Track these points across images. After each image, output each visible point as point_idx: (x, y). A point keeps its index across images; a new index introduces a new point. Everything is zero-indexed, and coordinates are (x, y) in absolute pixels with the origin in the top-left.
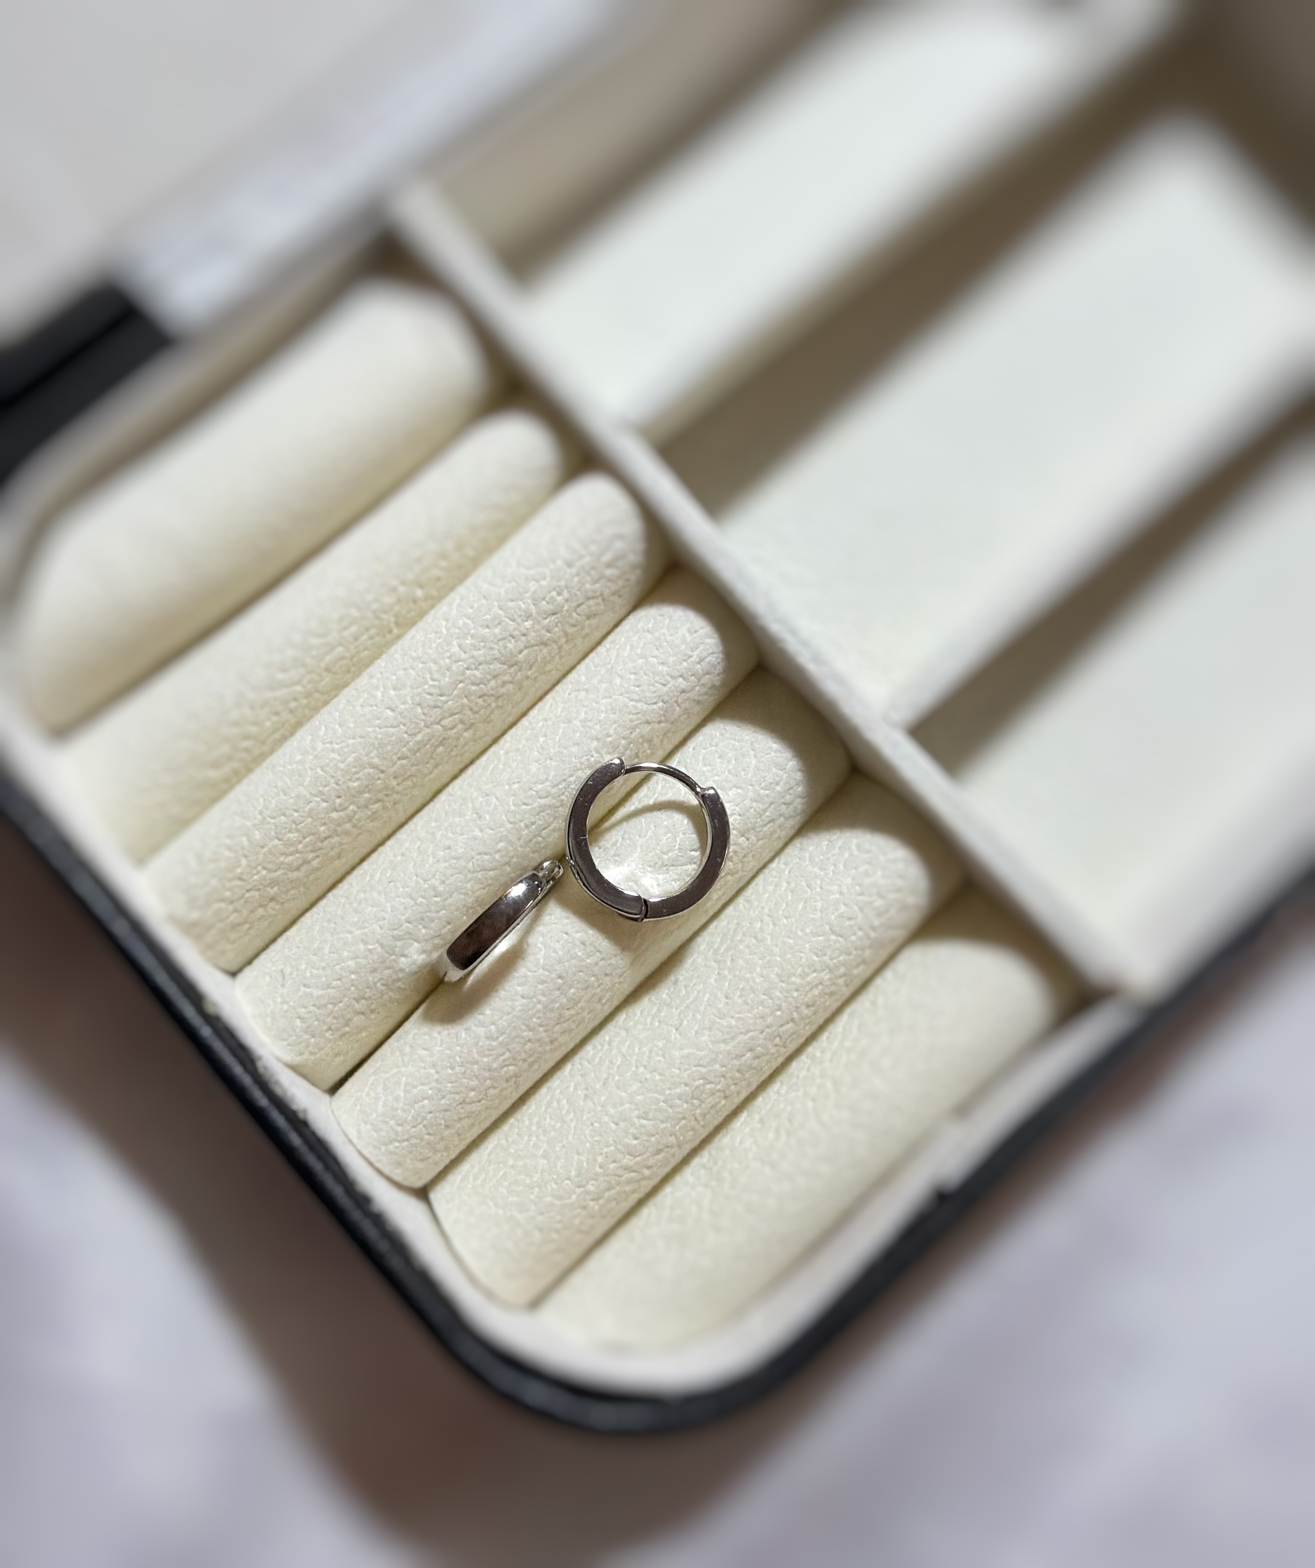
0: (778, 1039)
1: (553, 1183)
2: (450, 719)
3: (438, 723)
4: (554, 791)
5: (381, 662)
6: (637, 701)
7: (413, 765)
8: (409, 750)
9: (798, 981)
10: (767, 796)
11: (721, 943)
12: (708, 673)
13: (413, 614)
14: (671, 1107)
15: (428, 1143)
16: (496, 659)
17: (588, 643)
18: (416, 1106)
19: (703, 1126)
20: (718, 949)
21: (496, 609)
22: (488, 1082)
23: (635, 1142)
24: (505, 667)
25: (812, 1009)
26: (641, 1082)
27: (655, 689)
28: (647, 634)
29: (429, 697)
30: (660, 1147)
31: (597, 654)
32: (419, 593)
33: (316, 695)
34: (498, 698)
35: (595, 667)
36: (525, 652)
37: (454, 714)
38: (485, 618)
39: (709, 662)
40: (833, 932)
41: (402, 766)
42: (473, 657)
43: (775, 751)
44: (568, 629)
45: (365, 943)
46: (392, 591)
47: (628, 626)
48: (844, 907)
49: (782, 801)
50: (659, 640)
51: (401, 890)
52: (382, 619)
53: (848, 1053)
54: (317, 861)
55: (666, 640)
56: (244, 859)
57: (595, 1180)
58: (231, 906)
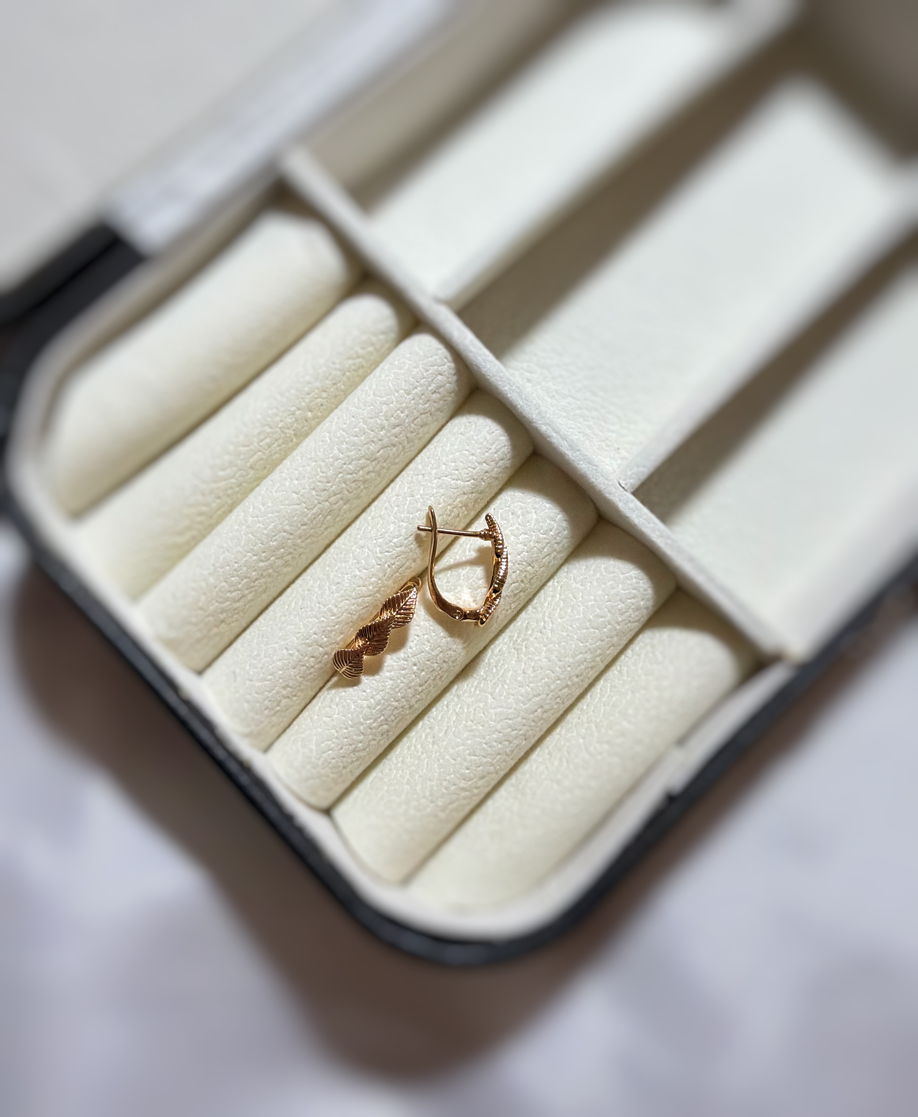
0: (559, 699)
1: (414, 800)
2: (334, 498)
3: (327, 501)
4: (406, 542)
5: (287, 462)
6: (456, 480)
7: (311, 529)
8: (308, 519)
9: (571, 660)
10: (545, 539)
11: (518, 637)
13: (306, 428)
14: (490, 747)
15: (332, 779)
16: (362, 457)
17: (421, 443)
18: (324, 754)
19: (512, 759)
20: (516, 640)
21: (361, 424)
22: (370, 736)
23: (467, 771)
24: (369, 462)
25: (579, 677)
26: (469, 731)
27: (468, 471)
28: (460, 435)
29: (319, 483)
30: (484, 774)
31: (428, 449)
32: (310, 414)
33: (244, 484)
34: (364, 482)
35: (428, 458)
36: (382, 451)
37: (338, 494)
38: (355, 430)
39: (503, 452)
40: (591, 626)
41: (304, 530)
42: (348, 456)
43: (548, 509)
44: (408, 435)
45: (287, 649)
46: (291, 415)
47: (448, 430)
48: (598, 610)
49: (554, 541)
50: (468, 439)
51: (309, 613)
52: (286, 433)
53: (604, 705)
54: (250, 595)
55: (473, 440)
56: (203, 596)
57: (442, 798)
58: (196, 627)
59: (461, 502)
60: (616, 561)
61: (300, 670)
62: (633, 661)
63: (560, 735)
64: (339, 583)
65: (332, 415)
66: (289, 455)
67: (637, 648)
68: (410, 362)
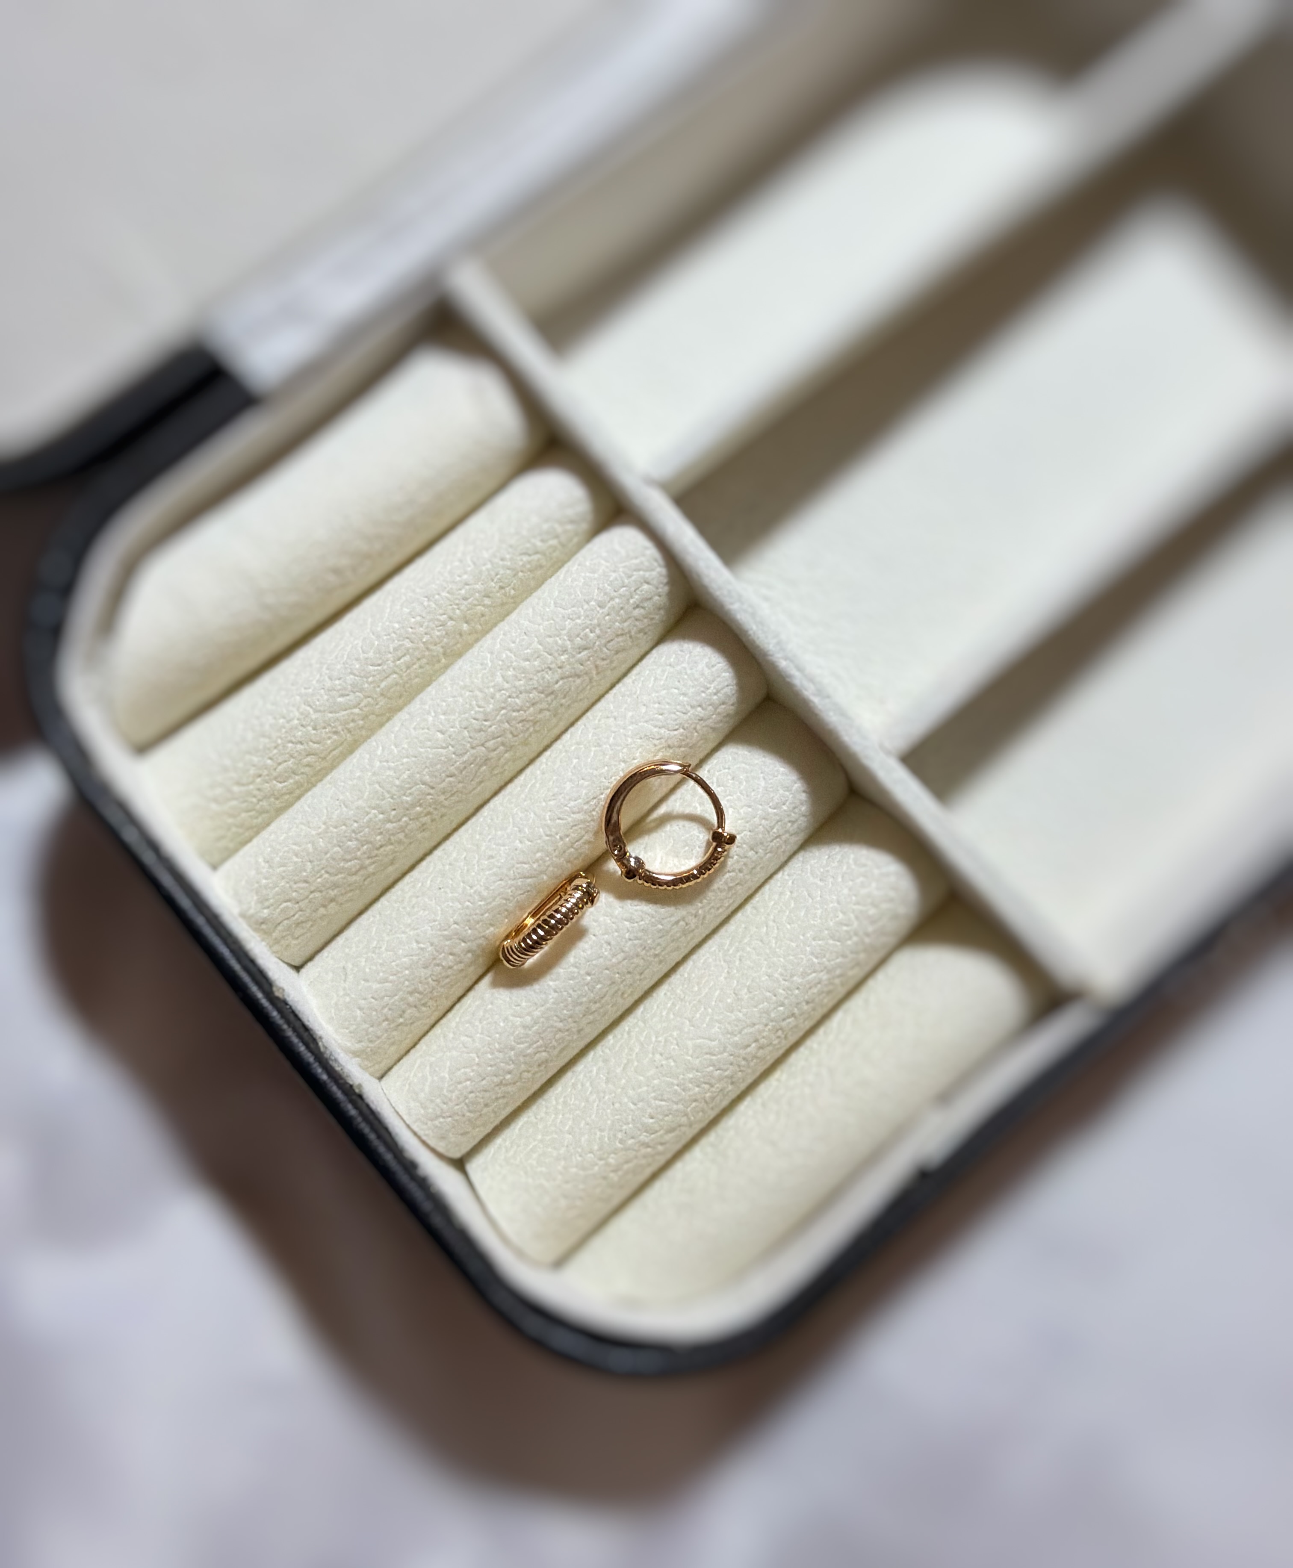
0: (780, 1033)
1: (577, 1155)
2: (492, 742)
3: (483, 745)
4: (586, 807)
5: (431, 690)
6: (660, 728)
7: (459, 782)
8: (457, 768)
9: (800, 981)
10: (776, 814)
11: (731, 945)
13: (459, 646)
14: (684, 1090)
15: (469, 1120)
16: (535, 688)
17: (617, 674)
18: (459, 1086)
19: (712, 1109)
20: (728, 950)
21: (535, 644)
22: (523, 1066)
23: (651, 1121)
24: (543, 696)
25: (811, 1005)
26: (657, 1067)
27: (676, 717)
28: (668, 667)
29: (474, 721)
30: (674, 1126)
31: (623, 685)
32: (465, 627)
33: (372, 717)
34: (535, 723)
35: (622, 696)
36: (561, 683)
37: (498, 737)
38: (526, 652)
39: (725, 693)
40: (832, 937)
41: (450, 783)
42: (515, 687)
43: (783, 774)
44: (598, 663)
45: (418, 942)
46: (441, 626)
47: (652, 660)
48: (841, 915)
49: (787, 820)
50: (680, 673)
51: (450, 895)
52: (432, 650)
53: (842, 1045)
54: (373, 866)
55: (686, 673)
56: (309, 864)
57: (615, 1154)
58: (297, 906)
60: (869, 849)
61: (433, 971)
62: (884, 987)
63: (779, 1081)
64: (491, 857)
65: (496, 629)
66: (435, 680)
67: (890, 971)
68: (608, 564)
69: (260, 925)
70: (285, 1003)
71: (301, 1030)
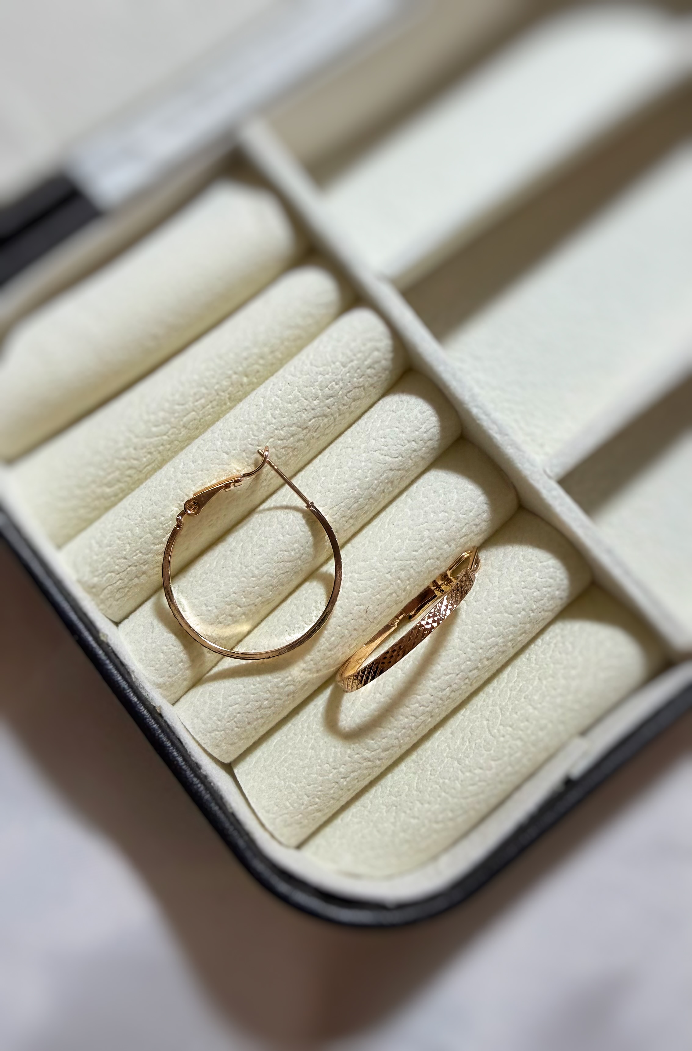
0: (467, 680)
1: (317, 765)
5: (220, 424)
6: (385, 456)
9: (483, 643)
10: (465, 519)
12: (431, 440)
13: (240, 393)
15: (238, 734)
16: (294, 424)
17: (354, 416)
18: (231, 709)
19: (416, 735)
21: (296, 392)
24: (300, 429)
25: (490, 661)
27: (397, 448)
28: (392, 412)
29: (250, 446)
30: (388, 745)
31: (358, 425)
32: (245, 380)
33: (176, 443)
34: (294, 450)
35: (358, 433)
36: (313, 420)
38: (289, 397)
39: (432, 433)
40: (507, 612)
42: (281, 422)
43: (471, 491)
44: (341, 407)
46: (228, 378)
47: (379, 407)
48: (513, 595)
49: (473, 523)
50: (400, 417)
51: (231, 573)
52: (221, 396)
53: (511, 690)
55: (405, 417)
56: (128, 545)
57: (345, 765)
58: (118, 576)
59: (387, 478)
60: (535, 549)
62: (542, 650)
63: (464, 716)
65: (267, 382)
66: (222, 417)
67: (548, 638)
68: (350, 337)
69: (91, 589)
70: (108, 645)
71: (119, 665)
